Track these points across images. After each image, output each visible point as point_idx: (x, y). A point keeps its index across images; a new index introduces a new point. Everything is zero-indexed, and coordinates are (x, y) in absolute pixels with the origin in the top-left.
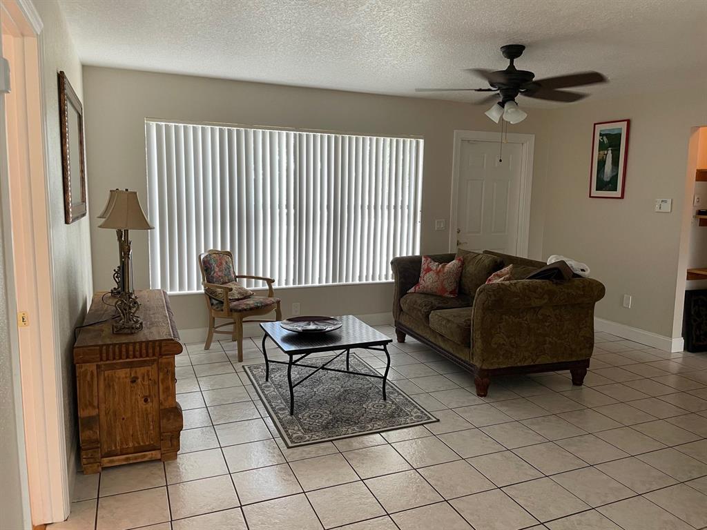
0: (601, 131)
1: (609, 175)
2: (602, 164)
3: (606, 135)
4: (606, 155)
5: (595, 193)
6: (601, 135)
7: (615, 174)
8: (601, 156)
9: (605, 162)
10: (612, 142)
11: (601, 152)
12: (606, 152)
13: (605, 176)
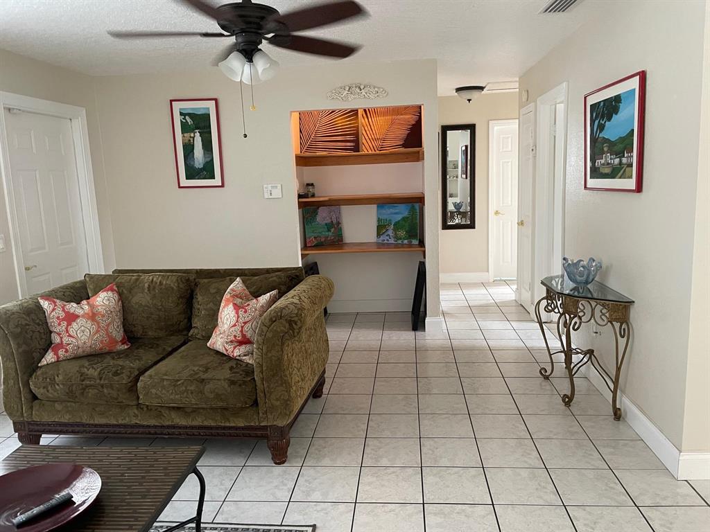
0: (180, 109)
1: (201, 161)
2: (189, 149)
3: (189, 115)
4: (194, 138)
5: (184, 182)
6: (181, 114)
7: (208, 160)
8: (187, 139)
9: (193, 145)
10: (199, 124)
11: (186, 135)
12: (192, 135)
13: (196, 162)
